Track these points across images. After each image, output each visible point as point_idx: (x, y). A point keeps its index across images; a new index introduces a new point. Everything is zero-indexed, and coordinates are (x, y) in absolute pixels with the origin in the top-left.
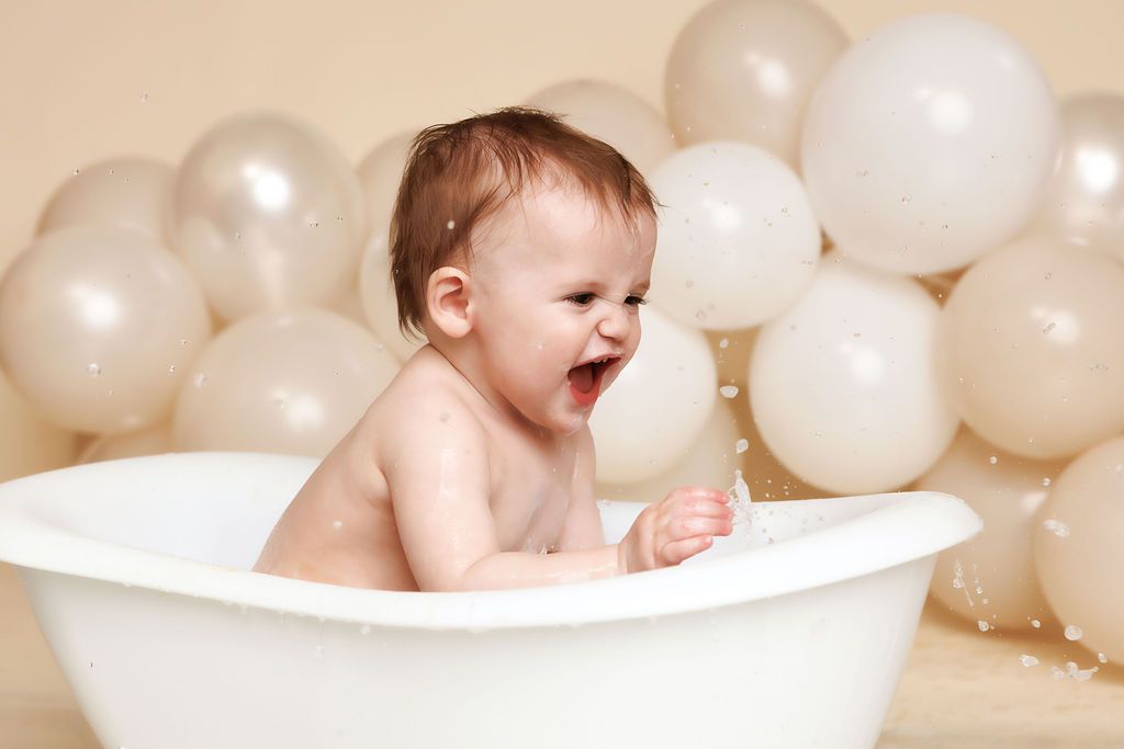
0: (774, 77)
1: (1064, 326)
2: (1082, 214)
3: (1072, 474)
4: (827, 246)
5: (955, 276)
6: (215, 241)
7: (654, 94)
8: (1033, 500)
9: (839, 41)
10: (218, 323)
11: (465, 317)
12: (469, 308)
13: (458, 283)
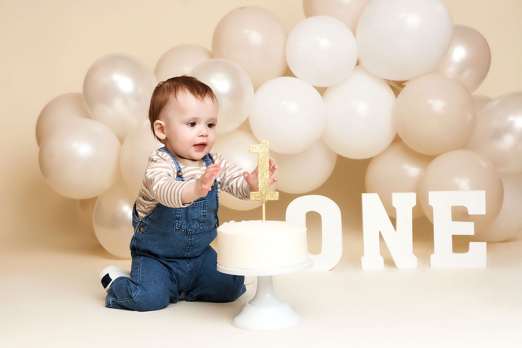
4: (357, 64)
5: (402, 84)
11: (164, 133)
12: (165, 131)
13: (161, 124)
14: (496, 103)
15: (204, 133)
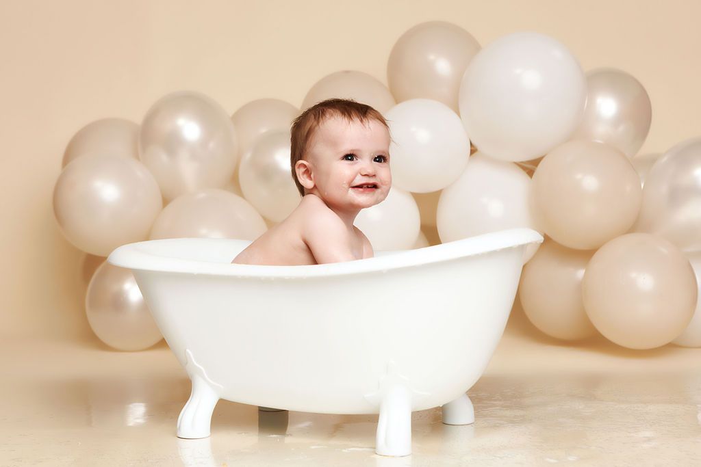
0: (443, 66)
1: (590, 182)
2: (601, 131)
3: (596, 256)
4: (473, 150)
5: (536, 162)
6: (164, 157)
7: (382, 76)
8: (581, 273)
9: (476, 48)
10: (166, 201)
11: (311, 179)
12: (312, 176)
13: (305, 166)
14: (665, 159)
15: (370, 171)
